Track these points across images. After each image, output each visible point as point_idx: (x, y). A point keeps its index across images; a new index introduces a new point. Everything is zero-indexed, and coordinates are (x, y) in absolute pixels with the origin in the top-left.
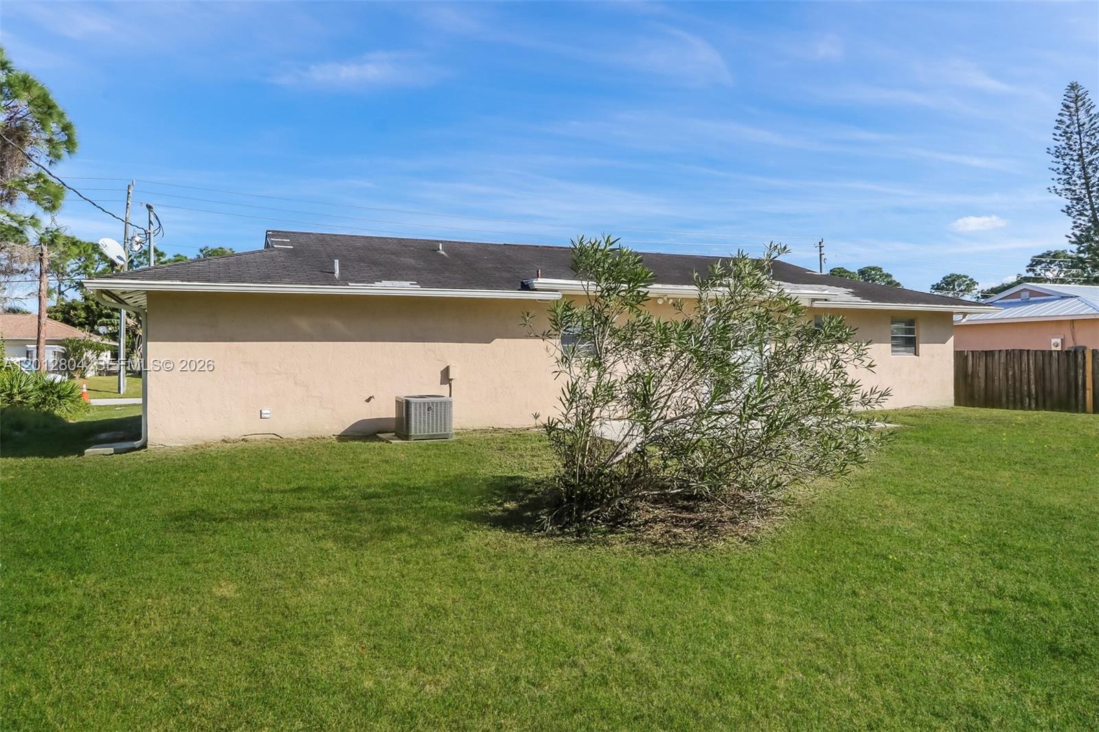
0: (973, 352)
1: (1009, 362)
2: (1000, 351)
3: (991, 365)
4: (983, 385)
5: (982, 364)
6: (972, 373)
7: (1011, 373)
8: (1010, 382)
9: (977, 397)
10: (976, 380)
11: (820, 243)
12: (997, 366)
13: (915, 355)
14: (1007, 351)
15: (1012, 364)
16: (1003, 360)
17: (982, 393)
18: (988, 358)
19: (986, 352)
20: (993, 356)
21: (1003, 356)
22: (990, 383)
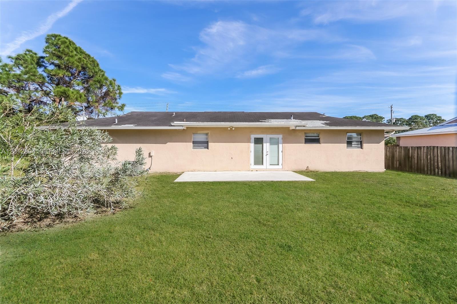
0: (412, 147)
1: (428, 152)
2: (424, 147)
3: (420, 153)
4: (416, 162)
5: (416, 152)
6: (412, 156)
7: (429, 157)
8: (429, 161)
9: (413, 167)
10: (413, 160)
11: (391, 106)
12: (423, 154)
13: (361, 148)
14: (427, 147)
15: (429, 153)
16: (425, 151)
17: (416, 165)
18: (419, 150)
19: (418, 147)
20: (421, 149)
21: (425, 149)
22: (419, 161)
